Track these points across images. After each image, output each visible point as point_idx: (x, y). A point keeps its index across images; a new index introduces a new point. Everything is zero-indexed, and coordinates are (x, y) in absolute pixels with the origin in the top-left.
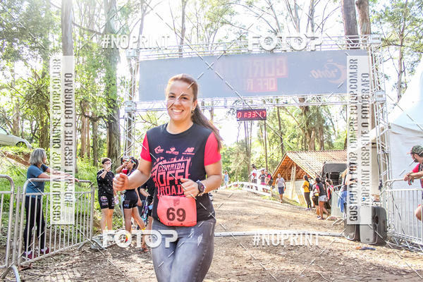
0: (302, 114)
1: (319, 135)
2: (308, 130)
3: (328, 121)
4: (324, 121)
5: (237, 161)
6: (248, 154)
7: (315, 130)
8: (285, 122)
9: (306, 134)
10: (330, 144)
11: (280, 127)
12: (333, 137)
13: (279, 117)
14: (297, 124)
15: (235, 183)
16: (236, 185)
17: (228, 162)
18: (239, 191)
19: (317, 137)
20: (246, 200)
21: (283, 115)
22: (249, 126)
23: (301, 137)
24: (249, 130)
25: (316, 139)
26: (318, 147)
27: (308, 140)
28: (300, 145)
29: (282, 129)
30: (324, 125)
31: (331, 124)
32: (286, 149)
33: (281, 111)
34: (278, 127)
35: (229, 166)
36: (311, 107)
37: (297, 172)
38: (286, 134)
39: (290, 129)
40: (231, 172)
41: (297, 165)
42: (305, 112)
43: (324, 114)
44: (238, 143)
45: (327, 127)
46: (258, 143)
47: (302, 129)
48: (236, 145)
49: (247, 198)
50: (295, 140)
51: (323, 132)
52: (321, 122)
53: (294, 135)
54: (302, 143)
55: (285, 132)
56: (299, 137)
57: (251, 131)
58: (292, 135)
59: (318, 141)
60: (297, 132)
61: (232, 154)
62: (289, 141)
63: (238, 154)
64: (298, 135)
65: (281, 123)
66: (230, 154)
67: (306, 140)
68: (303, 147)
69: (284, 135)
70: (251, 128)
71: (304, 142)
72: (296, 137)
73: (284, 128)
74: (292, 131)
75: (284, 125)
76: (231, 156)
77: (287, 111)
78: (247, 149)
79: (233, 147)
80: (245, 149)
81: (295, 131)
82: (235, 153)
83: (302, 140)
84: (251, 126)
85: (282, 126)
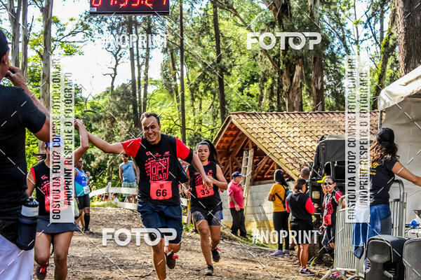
0: (273, 23)
1: (312, 75)
2: (287, 63)
3: (336, 43)
4: (327, 43)
7: (305, 65)
8: (231, 42)
9: (281, 73)
10: (340, 99)
11: (219, 55)
13: (216, 25)
15: (102, 191)
19: (309, 81)
21: (227, 25)
22: (142, 52)
23: (270, 81)
24: (141, 60)
25: (305, 86)
26: (309, 104)
27: (285, 88)
28: (266, 102)
29: (224, 60)
30: (327, 52)
31: (343, 51)
32: (232, 110)
33: (222, 14)
34: (213, 55)
36: (294, 4)
38: (234, 72)
39: (244, 60)
40: (93, 164)
42: (280, 18)
43: (327, 24)
44: (114, 94)
45: (334, 58)
47: (273, 61)
48: (108, 97)
49: (129, 227)
50: (254, 88)
51: (321, 69)
53: (253, 77)
54: (272, 94)
55: (231, 67)
56: (265, 80)
57: (147, 64)
58: (249, 75)
59: (309, 91)
60: (261, 69)
61: (97, 120)
62: (241, 90)
63: (113, 121)
64: (262, 76)
65: (222, 44)
66: (94, 121)
67: (281, 87)
68: (274, 105)
69: (229, 74)
70: (148, 54)
71: (275, 92)
72: (257, 81)
73: (229, 56)
74: (249, 65)
75: (228, 51)
76: (94, 125)
77: (236, 14)
78: (135, 109)
79: (101, 102)
80: (131, 106)
81: (255, 66)
82: (106, 118)
83: (272, 88)
84: (148, 50)
85: (222, 52)
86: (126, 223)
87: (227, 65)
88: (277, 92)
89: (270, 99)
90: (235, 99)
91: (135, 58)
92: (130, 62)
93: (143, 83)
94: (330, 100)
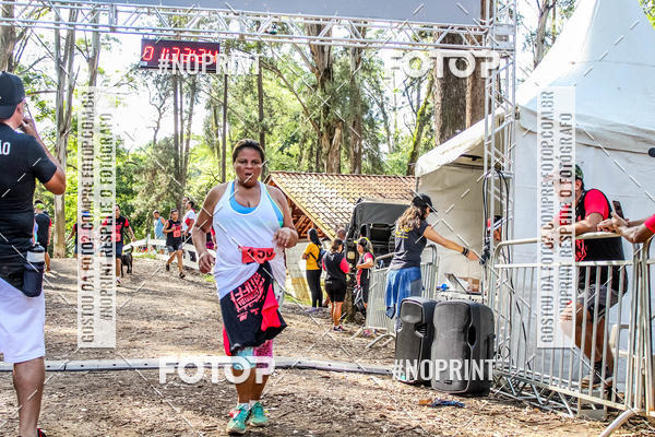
0: (315, 86)
1: (351, 139)
2: (327, 126)
3: (375, 109)
4: (365, 108)
5: (150, 190)
6: (180, 174)
7: (344, 128)
8: (274, 103)
9: (321, 135)
10: (377, 164)
11: (261, 115)
12: (383, 148)
13: (260, 85)
14: (301, 109)
15: (142, 243)
16: (145, 248)
17: (130, 192)
19: (347, 143)
21: (271, 86)
22: (186, 107)
23: (310, 142)
24: (185, 115)
25: (344, 149)
26: (347, 166)
27: (324, 150)
28: (305, 162)
29: (266, 120)
30: (365, 117)
31: (381, 117)
32: (272, 168)
33: (266, 75)
34: (256, 114)
35: (129, 202)
36: (337, 69)
38: (275, 132)
39: (285, 121)
40: (133, 215)
42: (322, 81)
43: (367, 90)
44: (155, 148)
45: (372, 124)
46: (206, 150)
47: (314, 122)
48: (149, 150)
49: (167, 279)
50: (294, 148)
51: (360, 134)
52: (359, 110)
53: (294, 137)
54: (311, 155)
55: (272, 126)
56: (305, 141)
57: (190, 119)
58: (289, 135)
59: (348, 154)
60: (301, 130)
61: (138, 172)
62: (281, 149)
63: (154, 174)
64: (302, 137)
65: (265, 104)
66: (136, 173)
67: (321, 148)
68: (313, 165)
69: (270, 133)
70: (191, 110)
71: (315, 153)
72: (297, 142)
73: (271, 116)
74: (290, 125)
75: (271, 111)
76: (135, 177)
77: (280, 75)
78: (176, 163)
79: (142, 155)
80: (172, 160)
81: (296, 126)
82: (147, 171)
83: (311, 149)
84: (192, 106)
85: (265, 111)
87: (269, 124)
88: (316, 153)
89: (310, 159)
90: (275, 157)
91: (179, 112)
92: (173, 116)
93: (185, 137)
94: (366, 164)
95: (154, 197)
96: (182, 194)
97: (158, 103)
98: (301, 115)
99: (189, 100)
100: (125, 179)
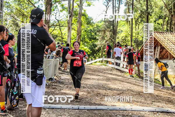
5: (103, 38)
6: (114, 32)
8: (152, 3)
9: (172, 16)
11: (147, 8)
14: (164, 5)
15: (101, 59)
16: (102, 61)
17: (95, 39)
18: (104, 67)
20: (110, 76)
22: (117, 5)
23: (167, 18)
24: (116, 9)
28: (165, 27)
29: (149, 10)
34: (145, 8)
35: (96, 43)
37: (161, 52)
38: (153, 15)
39: (157, 10)
40: (96, 48)
41: (161, 45)
46: (125, 22)
47: (169, 11)
48: (103, 23)
49: (111, 74)
50: (161, 21)
53: (160, 16)
54: (168, 24)
55: (152, 12)
56: (165, 18)
57: (119, 10)
58: (158, 16)
60: (164, 14)
61: (99, 31)
62: (155, 21)
63: (105, 32)
64: (164, 16)
65: (149, 4)
66: (97, 32)
67: (172, 21)
68: (168, 28)
69: (151, 15)
70: (119, 6)
71: (169, 23)
72: (162, 18)
73: (151, 8)
74: (159, 12)
75: (151, 6)
76: (97, 33)
78: (113, 28)
79: (100, 24)
80: (112, 27)
81: (161, 12)
82: (102, 31)
83: (168, 22)
84: (119, 5)
85: (149, 7)
86: (110, 72)
87: (150, 12)
89: (167, 26)
91: (114, 7)
92: (112, 9)
95: (105, 41)
96: (115, 40)
97: (106, 4)
98: (164, 8)
99: (118, 2)
100: (93, 34)
